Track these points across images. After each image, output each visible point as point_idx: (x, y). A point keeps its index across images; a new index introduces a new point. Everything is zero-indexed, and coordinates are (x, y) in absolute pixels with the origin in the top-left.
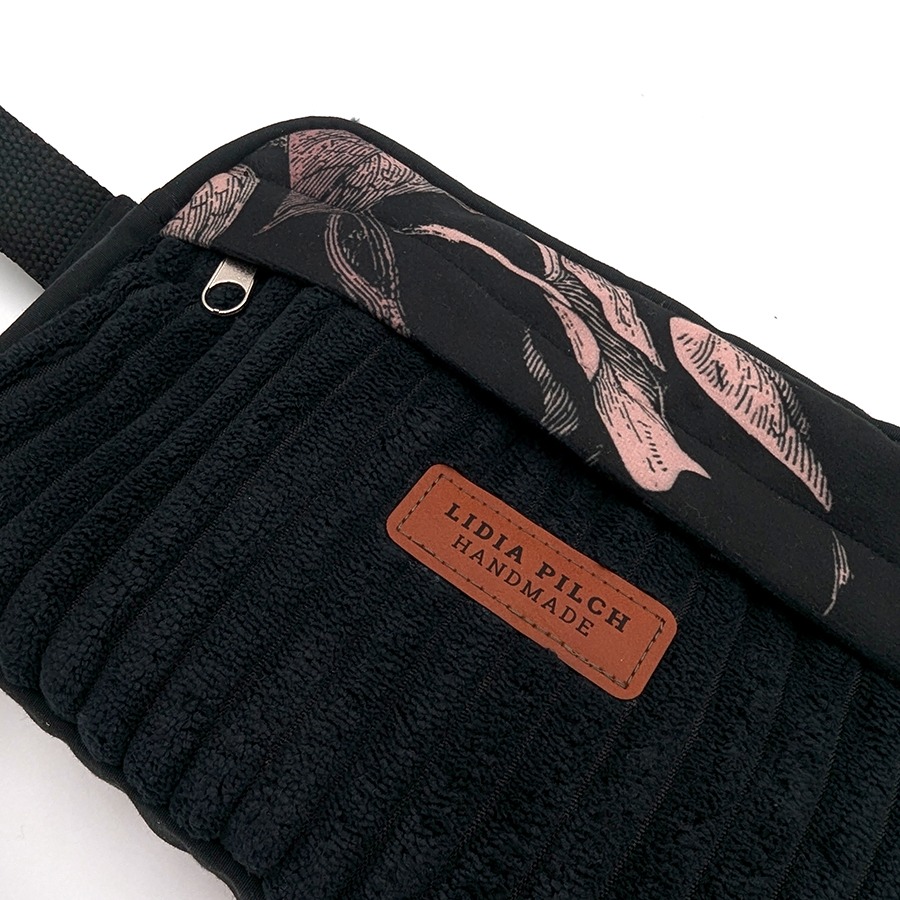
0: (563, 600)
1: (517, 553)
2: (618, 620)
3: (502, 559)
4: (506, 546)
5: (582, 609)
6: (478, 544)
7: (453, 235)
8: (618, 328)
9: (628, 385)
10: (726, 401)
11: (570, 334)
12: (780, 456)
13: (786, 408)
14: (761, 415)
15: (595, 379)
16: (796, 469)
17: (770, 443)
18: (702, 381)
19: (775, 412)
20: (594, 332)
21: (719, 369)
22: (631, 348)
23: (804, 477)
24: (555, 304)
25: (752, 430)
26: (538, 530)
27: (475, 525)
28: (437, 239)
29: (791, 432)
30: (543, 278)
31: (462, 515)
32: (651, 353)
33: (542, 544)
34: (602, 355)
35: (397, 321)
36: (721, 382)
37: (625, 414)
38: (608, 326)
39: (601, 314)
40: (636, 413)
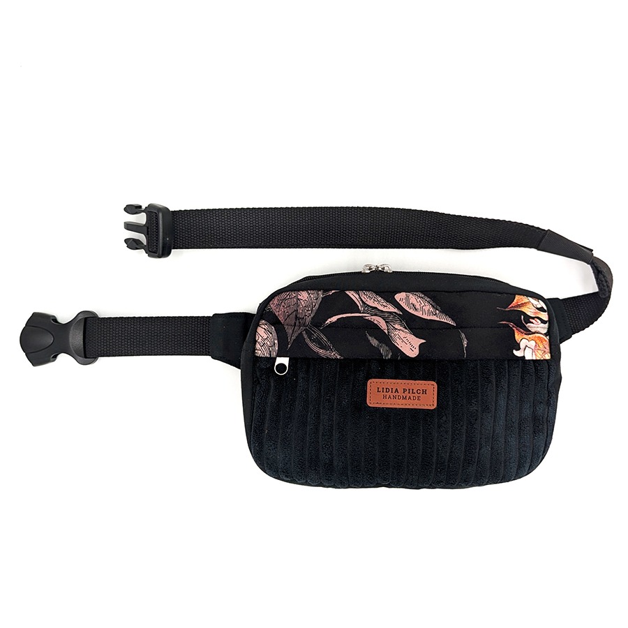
0: (412, 395)
1: (397, 390)
2: (424, 392)
3: (395, 394)
4: (394, 391)
5: (416, 395)
6: (388, 394)
7: (334, 319)
8: (385, 309)
9: (396, 326)
10: (419, 314)
11: (375, 322)
12: (438, 319)
13: (433, 306)
14: (429, 313)
15: (388, 332)
16: (443, 320)
17: (434, 318)
18: (411, 311)
19: (431, 309)
20: (380, 316)
21: (413, 305)
22: (391, 313)
23: (446, 321)
24: (367, 318)
25: (429, 318)
26: (398, 381)
27: (385, 391)
28: (332, 324)
29: (437, 312)
30: (360, 313)
31: (381, 389)
32: (396, 310)
33: (401, 384)
34: (386, 322)
35: (338, 357)
36: (416, 310)
37: (400, 338)
38: (382, 311)
39: (379, 310)
40: (402, 334)
